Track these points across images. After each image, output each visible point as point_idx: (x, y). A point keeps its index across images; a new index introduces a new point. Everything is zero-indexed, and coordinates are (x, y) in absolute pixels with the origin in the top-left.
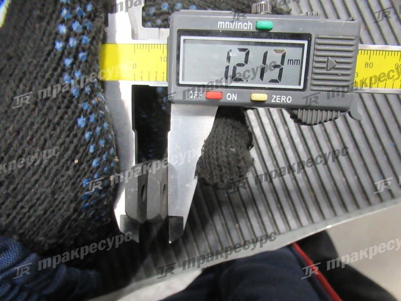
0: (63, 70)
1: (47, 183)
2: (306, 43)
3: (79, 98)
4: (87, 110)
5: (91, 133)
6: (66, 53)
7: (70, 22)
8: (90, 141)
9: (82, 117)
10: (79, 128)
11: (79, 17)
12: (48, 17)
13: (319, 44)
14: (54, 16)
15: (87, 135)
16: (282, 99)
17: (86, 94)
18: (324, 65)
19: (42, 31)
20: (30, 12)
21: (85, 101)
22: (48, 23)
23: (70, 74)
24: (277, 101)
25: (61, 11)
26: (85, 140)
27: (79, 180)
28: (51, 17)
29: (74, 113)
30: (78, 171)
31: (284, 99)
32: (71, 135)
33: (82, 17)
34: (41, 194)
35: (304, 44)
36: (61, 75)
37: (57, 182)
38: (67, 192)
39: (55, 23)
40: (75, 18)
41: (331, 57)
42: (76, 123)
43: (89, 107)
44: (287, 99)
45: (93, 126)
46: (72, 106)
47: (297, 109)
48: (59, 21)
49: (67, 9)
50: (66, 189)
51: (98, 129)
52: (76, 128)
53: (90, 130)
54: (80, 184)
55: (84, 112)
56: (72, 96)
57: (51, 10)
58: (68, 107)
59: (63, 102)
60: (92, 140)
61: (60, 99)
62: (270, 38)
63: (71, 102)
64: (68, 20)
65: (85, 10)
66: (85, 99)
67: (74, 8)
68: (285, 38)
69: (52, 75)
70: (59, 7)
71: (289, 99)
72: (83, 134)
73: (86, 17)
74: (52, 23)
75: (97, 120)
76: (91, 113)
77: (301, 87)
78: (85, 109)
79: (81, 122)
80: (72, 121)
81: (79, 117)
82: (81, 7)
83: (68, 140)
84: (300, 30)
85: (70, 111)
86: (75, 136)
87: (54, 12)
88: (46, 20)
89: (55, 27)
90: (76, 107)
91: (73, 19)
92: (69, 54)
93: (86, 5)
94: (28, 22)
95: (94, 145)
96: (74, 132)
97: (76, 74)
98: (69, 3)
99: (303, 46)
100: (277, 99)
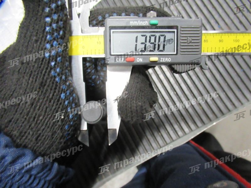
0: (51, 69)
1: (48, 130)
2: (175, 30)
3: (60, 83)
4: (65, 89)
5: (68, 101)
6: (51, 58)
7: (52, 42)
8: (68, 106)
9: (63, 93)
10: (62, 99)
11: (56, 38)
12: (40, 40)
13: (183, 31)
14: (43, 39)
15: (66, 103)
16: (166, 60)
17: (63, 80)
18: (186, 41)
19: (38, 48)
20: (30, 37)
21: (63, 84)
22: (40, 43)
23: (54, 70)
24: (164, 61)
25: (47, 37)
26: (65, 105)
27: (64, 126)
28: (42, 39)
29: (59, 91)
30: (63, 122)
31: (167, 60)
32: (59, 104)
33: (58, 38)
34: (46, 136)
35: (175, 31)
36: (50, 72)
37: (53, 129)
38: (59, 133)
39: (44, 43)
40: (54, 39)
41: (189, 37)
42: (60, 97)
43: (65, 87)
44: (168, 60)
45: (69, 97)
46: (58, 88)
47: (174, 65)
48: (46, 42)
49: (50, 35)
50: (58, 132)
51: (71, 98)
52: (60, 100)
53: (67, 100)
54: (65, 128)
55: (64, 90)
56: (57, 82)
57: (41, 36)
58: (55, 89)
59: (53, 86)
60: (69, 104)
61: (51, 85)
62: (157, 29)
63: (56, 85)
64: (51, 41)
65: (59, 34)
66: (63, 83)
67: (53, 34)
68: (165, 29)
69: (45, 72)
70: (45, 34)
71: (170, 59)
72: (64, 102)
73: (59, 38)
74: (43, 43)
75: (70, 94)
76: (67, 90)
77: (175, 53)
78: (64, 88)
79: (63, 96)
80: (58, 96)
81: (61, 93)
82: (57, 33)
83: (57, 106)
84: (172, 24)
85: (57, 91)
86: (61, 104)
87: (43, 37)
88: (39, 42)
89: (44, 45)
90: (60, 88)
91: (53, 40)
92: (53, 59)
93: (59, 31)
94: (30, 43)
95: (70, 107)
96: (60, 102)
97: (57, 70)
98: (51, 31)
99: (174, 32)
100: (163, 60)
